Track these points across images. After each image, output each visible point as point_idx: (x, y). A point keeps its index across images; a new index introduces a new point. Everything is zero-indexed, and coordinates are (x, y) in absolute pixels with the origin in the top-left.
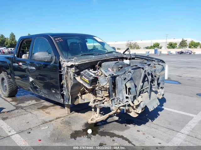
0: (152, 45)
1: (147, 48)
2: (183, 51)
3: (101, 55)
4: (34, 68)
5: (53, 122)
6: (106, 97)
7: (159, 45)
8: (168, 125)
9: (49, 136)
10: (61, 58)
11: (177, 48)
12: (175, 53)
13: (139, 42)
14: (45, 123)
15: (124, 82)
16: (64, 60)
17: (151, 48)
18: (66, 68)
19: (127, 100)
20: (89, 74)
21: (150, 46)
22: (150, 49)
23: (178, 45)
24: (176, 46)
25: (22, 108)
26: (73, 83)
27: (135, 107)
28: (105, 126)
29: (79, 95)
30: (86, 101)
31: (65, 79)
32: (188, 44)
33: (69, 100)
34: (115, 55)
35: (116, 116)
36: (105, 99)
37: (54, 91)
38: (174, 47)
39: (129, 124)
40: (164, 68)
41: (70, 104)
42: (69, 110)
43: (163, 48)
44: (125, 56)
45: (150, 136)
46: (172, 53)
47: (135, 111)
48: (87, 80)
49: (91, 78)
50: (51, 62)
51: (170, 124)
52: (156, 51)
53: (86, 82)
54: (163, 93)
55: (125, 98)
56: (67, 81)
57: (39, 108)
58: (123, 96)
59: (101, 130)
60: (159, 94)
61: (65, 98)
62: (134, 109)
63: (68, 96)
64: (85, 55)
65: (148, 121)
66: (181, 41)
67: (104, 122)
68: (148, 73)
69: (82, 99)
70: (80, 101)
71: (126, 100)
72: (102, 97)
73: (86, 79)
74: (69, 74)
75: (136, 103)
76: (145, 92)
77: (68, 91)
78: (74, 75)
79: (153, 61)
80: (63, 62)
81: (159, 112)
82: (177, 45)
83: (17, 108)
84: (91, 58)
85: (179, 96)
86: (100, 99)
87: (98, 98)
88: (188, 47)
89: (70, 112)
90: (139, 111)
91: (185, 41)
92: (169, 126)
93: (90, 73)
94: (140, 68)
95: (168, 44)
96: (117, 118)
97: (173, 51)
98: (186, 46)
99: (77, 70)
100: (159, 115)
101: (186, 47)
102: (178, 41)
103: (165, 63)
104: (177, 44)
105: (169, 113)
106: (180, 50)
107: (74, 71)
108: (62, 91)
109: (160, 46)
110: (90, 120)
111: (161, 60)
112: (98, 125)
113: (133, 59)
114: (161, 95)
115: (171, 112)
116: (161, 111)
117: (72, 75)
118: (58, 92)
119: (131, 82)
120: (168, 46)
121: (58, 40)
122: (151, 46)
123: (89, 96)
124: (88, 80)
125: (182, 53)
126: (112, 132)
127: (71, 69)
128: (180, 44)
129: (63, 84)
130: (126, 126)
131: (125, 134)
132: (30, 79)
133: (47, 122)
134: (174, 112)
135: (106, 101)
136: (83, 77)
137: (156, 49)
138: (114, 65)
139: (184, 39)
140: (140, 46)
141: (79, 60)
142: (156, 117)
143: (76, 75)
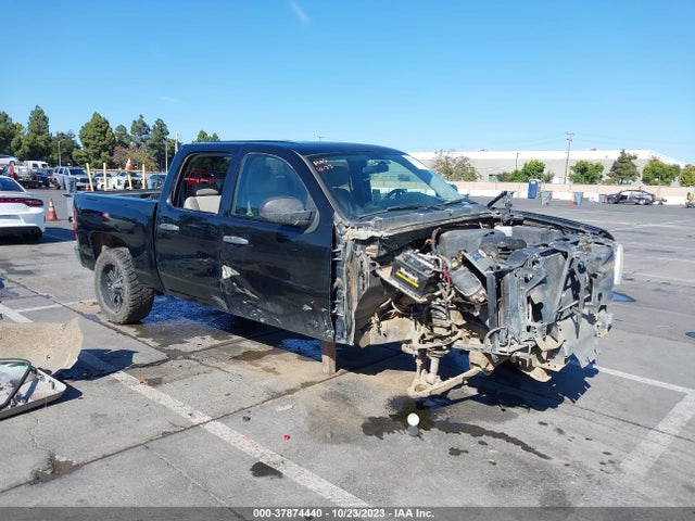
0: (520, 169)
1: (502, 178)
2: (624, 194)
3: (437, 209)
4: (245, 241)
5: (296, 394)
6: (459, 327)
7: (542, 171)
8: (620, 413)
9: (306, 429)
10: (338, 218)
11: (603, 183)
12: (597, 199)
13: (475, 156)
14: (276, 396)
15: (525, 288)
16: (347, 223)
17: (515, 177)
18: (350, 244)
19: (531, 335)
20: (420, 263)
21: (510, 170)
22: (512, 180)
23: (607, 170)
24: (601, 177)
25: (187, 356)
26: (366, 288)
27: (544, 355)
28: (448, 410)
29: (375, 319)
30: (391, 339)
31: (344, 276)
32: (640, 170)
33: (349, 334)
34: (469, 211)
35: (470, 385)
36: (456, 333)
37: (307, 308)
38: (594, 178)
39: (513, 407)
40: (612, 253)
41: (351, 343)
42: (333, 363)
43: (555, 180)
44: (494, 214)
45: (576, 436)
46: (587, 199)
47: (545, 365)
48: (413, 279)
49: (427, 275)
50: (307, 226)
51: (626, 411)
52: (533, 190)
53: (409, 285)
54: (609, 322)
55: (524, 329)
56: (348, 280)
57: (235, 358)
58: (519, 326)
59: (440, 418)
60: (599, 323)
61: (339, 327)
62: (543, 361)
63: (349, 322)
64: (398, 209)
65: (561, 401)
66: (616, 159)
67: (442, 400)
68: (579, 266)
69: (379, 332)
70: (372, 338)
71: (525, 335)
72: (449, 328)
73: (409, 275)
74: (357, 261)
75: (550, 344)
76: (566, 318)
77: (350, 308)
78: (374, 265)
79: (578, 231)
80: (344, 229)
81: (587, 379)
82: (604, 173)
83: (173, 356)
84: (415, 219)
85: (637, 336)
86: (444, 332)
87: (437, 331)
88: (639, 179)
89: (334, 370)
90: (557, 365)
91: (630, 158)
92: (625, 415)
93: (420, 260)
94: (555, 251)
95: (572, 168)
96: (473, 391)
97: (593, 193)
98: (632, 175)
99: (383, 252)
100: (589, 386)
101: (634, 180)
102: (607, 156)
103: (612, 239)
104: (602, 168)
105: (617, 381)
106: (614, 190)
107: (374, 255)
108: (333, 307)
109: (545, 172)
110: (413, 388)
111: (602, 231)
112: (428, 407)
113: (519, 222)
114: (603, 327)
115: (621, 378)
116: (591, 376)
117: (366, 265)
118: (323, 310)
119: (543, 289)
120: (573, 172)
121: (322, 165)
122: (516, 172)
123: (402, 324)
124: (416, 279)
125: (620, 199)
126: (472, 423)
127: (368, 248)
128: (614, 168)
129: (337, 289)
130: (504, 410)
131: (509, 428)
132: (224, 272)
133: (280, 395)
134: (629, 380)
135: (460, 339)
136: (402, 270)
137: (533, 183)
138: (483, 242)
139: (626, 152)
140: (479, 170)
141: (387, 223)
142: (583, 391)
143: (378, 266)
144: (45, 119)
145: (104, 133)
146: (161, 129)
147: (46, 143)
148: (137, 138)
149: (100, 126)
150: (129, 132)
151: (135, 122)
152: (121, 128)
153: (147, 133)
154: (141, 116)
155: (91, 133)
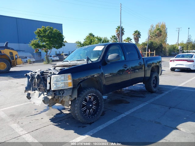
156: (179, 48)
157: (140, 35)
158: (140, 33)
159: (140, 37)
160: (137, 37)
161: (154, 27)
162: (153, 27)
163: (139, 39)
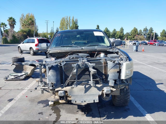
59: (59, 106)
121: (58, 35)
144: (123, 30)
145: (136, 32)
146: (151, 30)
147: (122, 35)
148: (144, 33)
149: (135, 30)
150: (142, 31)
151: (144, 29)
152: (141, 30)
153: (147, 31)
154: (146, 27)
155: (133, 32)
156: (49, 37)
157: (15, 22)
158: (15, 20)
159: (15, 24)
160: (12, 23)
161: (25, 16)
162: (23, 16)
163: (15, 25)
